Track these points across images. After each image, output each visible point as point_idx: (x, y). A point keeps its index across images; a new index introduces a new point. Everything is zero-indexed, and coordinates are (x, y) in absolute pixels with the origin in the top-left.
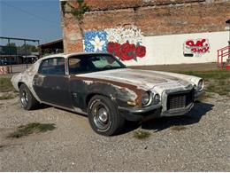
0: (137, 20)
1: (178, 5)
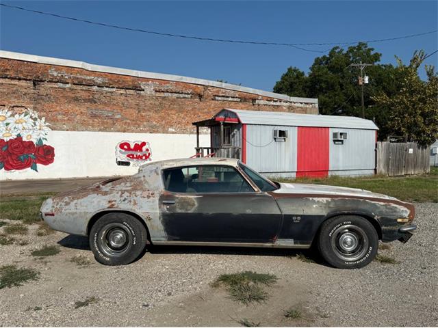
0: (38, 102)
1: (105, 89)
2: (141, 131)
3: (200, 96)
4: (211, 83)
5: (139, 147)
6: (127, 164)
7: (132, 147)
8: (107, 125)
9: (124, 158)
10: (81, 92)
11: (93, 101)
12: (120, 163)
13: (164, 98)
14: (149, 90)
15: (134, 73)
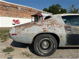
2: (18, 18)
3: (30, 11)
4: (33, 8)
5: (17, 21)
6: (15, 24)
7: (16, 21)
8: (10, 16)
9: (14, 23)
10: (4, 8)
11: (7, 10)
12: (13, 24)
13: (23, 11)
14: (19, 9)
15: (16, 5)
